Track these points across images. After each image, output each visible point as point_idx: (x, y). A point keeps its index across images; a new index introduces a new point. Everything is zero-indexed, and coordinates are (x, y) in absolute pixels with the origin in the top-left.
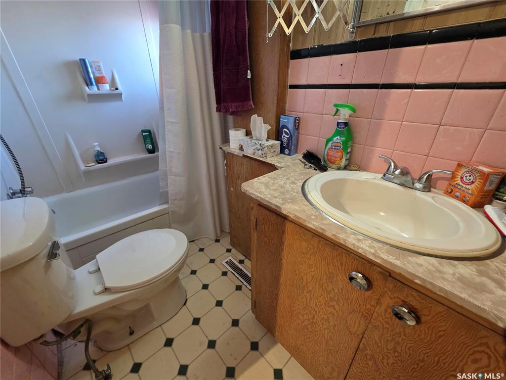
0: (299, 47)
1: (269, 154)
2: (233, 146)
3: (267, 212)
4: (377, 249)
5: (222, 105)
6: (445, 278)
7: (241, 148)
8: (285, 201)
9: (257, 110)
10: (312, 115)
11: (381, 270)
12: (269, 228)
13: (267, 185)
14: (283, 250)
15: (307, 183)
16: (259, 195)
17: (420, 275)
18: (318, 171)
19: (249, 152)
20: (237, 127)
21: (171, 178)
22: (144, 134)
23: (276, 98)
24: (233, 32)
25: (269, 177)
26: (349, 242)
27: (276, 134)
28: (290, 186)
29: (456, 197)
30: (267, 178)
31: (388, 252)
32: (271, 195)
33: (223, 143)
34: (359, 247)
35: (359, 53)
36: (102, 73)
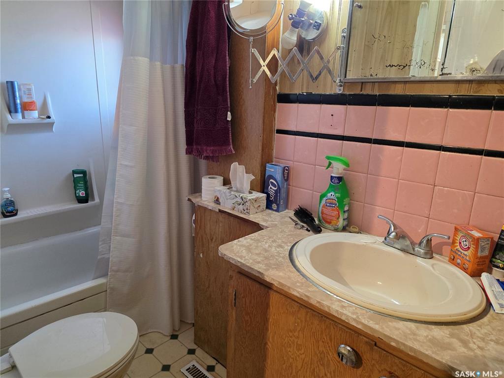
0: (287, 92)
1: (252, 210)
2: (206, 199)
3: (248, 280)
4: (359, 314)
5: (195, 147)
6: (417, 340)
7: (217, 201)
8: (269, 267)
9: (237, 156)
10: (304, 164)
11: (367, 340)
12: (250, 302)
13: (249, 249)
14: (267, 329)
15: (295, 247)
16: (239, 260)
17: (395, 337)
18: (311, 232)
19: (227, 206)
20: (211, 173)
21: (116, 240)
22: (76, 176)
23: (260, 144)
24: (212, 72)
25: (252, 239)
26: (332, 308)
27: (262, 185)
28: (276, 250)
29: (457, 265)
30: (249, 240)
31: (370, 318)
32: (254, 260)
33: (192, 194)
34: (342, 314)
35: (349, 106)
36: (32, 98)
